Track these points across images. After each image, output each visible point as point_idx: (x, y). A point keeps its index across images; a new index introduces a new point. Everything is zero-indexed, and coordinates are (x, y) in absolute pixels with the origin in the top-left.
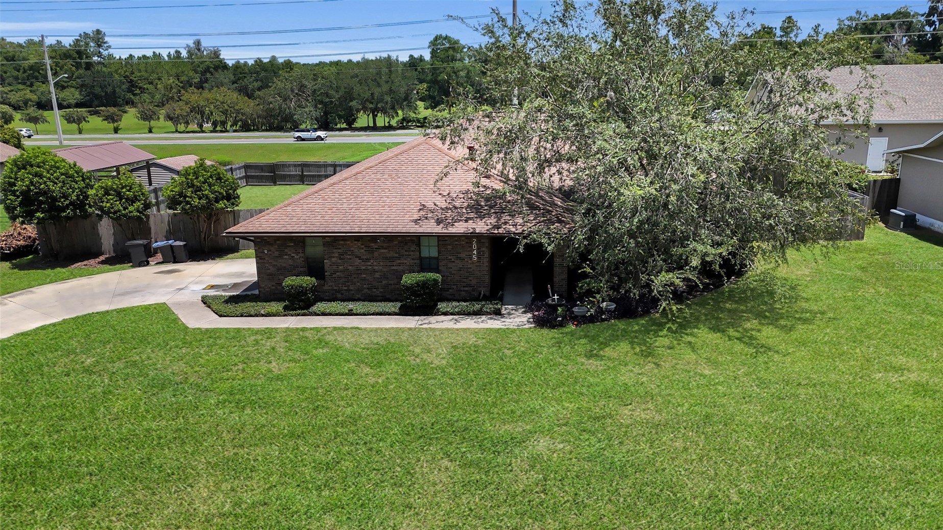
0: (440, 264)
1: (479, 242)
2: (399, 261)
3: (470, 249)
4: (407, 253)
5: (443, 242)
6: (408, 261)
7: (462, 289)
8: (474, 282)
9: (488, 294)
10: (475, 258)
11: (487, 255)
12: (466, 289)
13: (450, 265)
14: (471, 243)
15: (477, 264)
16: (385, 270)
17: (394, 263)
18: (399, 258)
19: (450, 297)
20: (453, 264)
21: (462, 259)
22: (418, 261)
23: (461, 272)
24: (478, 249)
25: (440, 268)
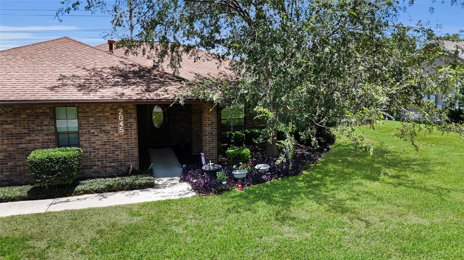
0: (81, 138)
1: (125, 113)
2: (29, 138)
3: (115, 121)
4: (39, 128)
5: (84, 114)
6: (41, 138)
7: (108, 165)
8: (121, 157)
9: (137, 168)
10: (121, 130)
11: (135, 126)
12: (113, 164)
13: (93, 139)
14: (117, 114)
15: (125, 137)
16: (11, 149)
17: (23, 141)
18: (29, 135)
19: (93, 175)
20: (97, 138)
21: (107, 132)
22: (53, 137)
23: (107, 146)
24: (125, 120)
25: (81, 143)
